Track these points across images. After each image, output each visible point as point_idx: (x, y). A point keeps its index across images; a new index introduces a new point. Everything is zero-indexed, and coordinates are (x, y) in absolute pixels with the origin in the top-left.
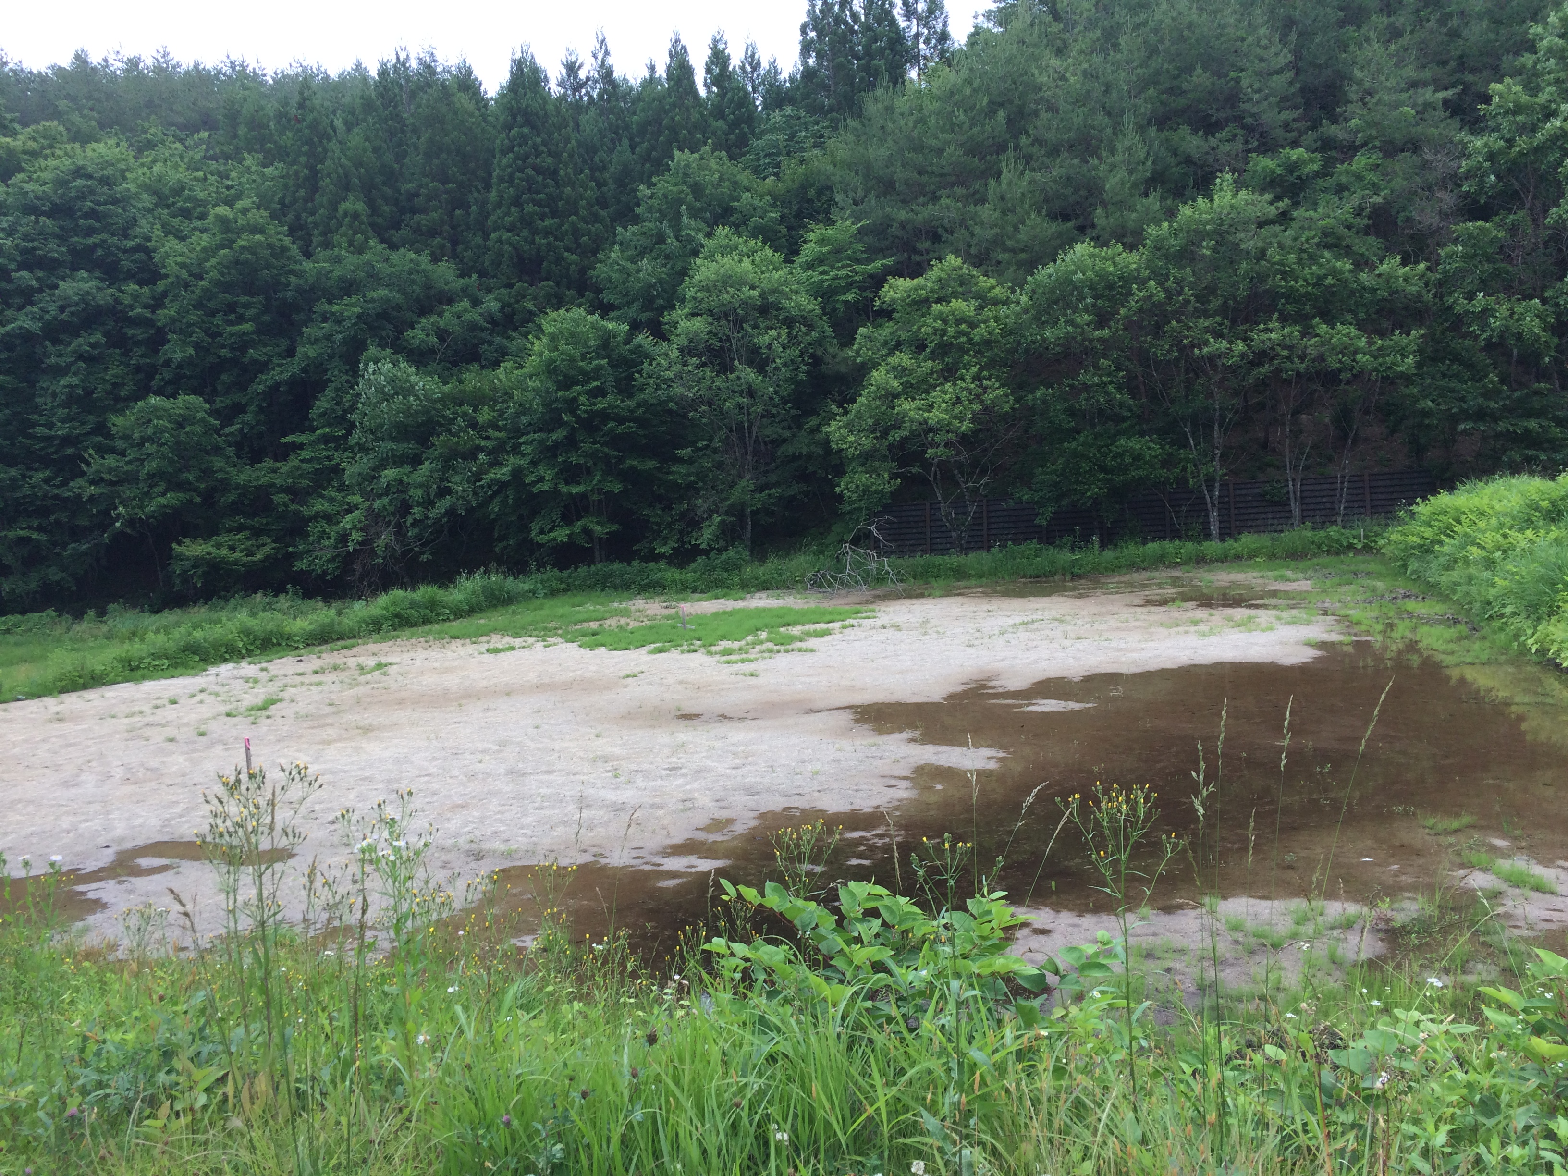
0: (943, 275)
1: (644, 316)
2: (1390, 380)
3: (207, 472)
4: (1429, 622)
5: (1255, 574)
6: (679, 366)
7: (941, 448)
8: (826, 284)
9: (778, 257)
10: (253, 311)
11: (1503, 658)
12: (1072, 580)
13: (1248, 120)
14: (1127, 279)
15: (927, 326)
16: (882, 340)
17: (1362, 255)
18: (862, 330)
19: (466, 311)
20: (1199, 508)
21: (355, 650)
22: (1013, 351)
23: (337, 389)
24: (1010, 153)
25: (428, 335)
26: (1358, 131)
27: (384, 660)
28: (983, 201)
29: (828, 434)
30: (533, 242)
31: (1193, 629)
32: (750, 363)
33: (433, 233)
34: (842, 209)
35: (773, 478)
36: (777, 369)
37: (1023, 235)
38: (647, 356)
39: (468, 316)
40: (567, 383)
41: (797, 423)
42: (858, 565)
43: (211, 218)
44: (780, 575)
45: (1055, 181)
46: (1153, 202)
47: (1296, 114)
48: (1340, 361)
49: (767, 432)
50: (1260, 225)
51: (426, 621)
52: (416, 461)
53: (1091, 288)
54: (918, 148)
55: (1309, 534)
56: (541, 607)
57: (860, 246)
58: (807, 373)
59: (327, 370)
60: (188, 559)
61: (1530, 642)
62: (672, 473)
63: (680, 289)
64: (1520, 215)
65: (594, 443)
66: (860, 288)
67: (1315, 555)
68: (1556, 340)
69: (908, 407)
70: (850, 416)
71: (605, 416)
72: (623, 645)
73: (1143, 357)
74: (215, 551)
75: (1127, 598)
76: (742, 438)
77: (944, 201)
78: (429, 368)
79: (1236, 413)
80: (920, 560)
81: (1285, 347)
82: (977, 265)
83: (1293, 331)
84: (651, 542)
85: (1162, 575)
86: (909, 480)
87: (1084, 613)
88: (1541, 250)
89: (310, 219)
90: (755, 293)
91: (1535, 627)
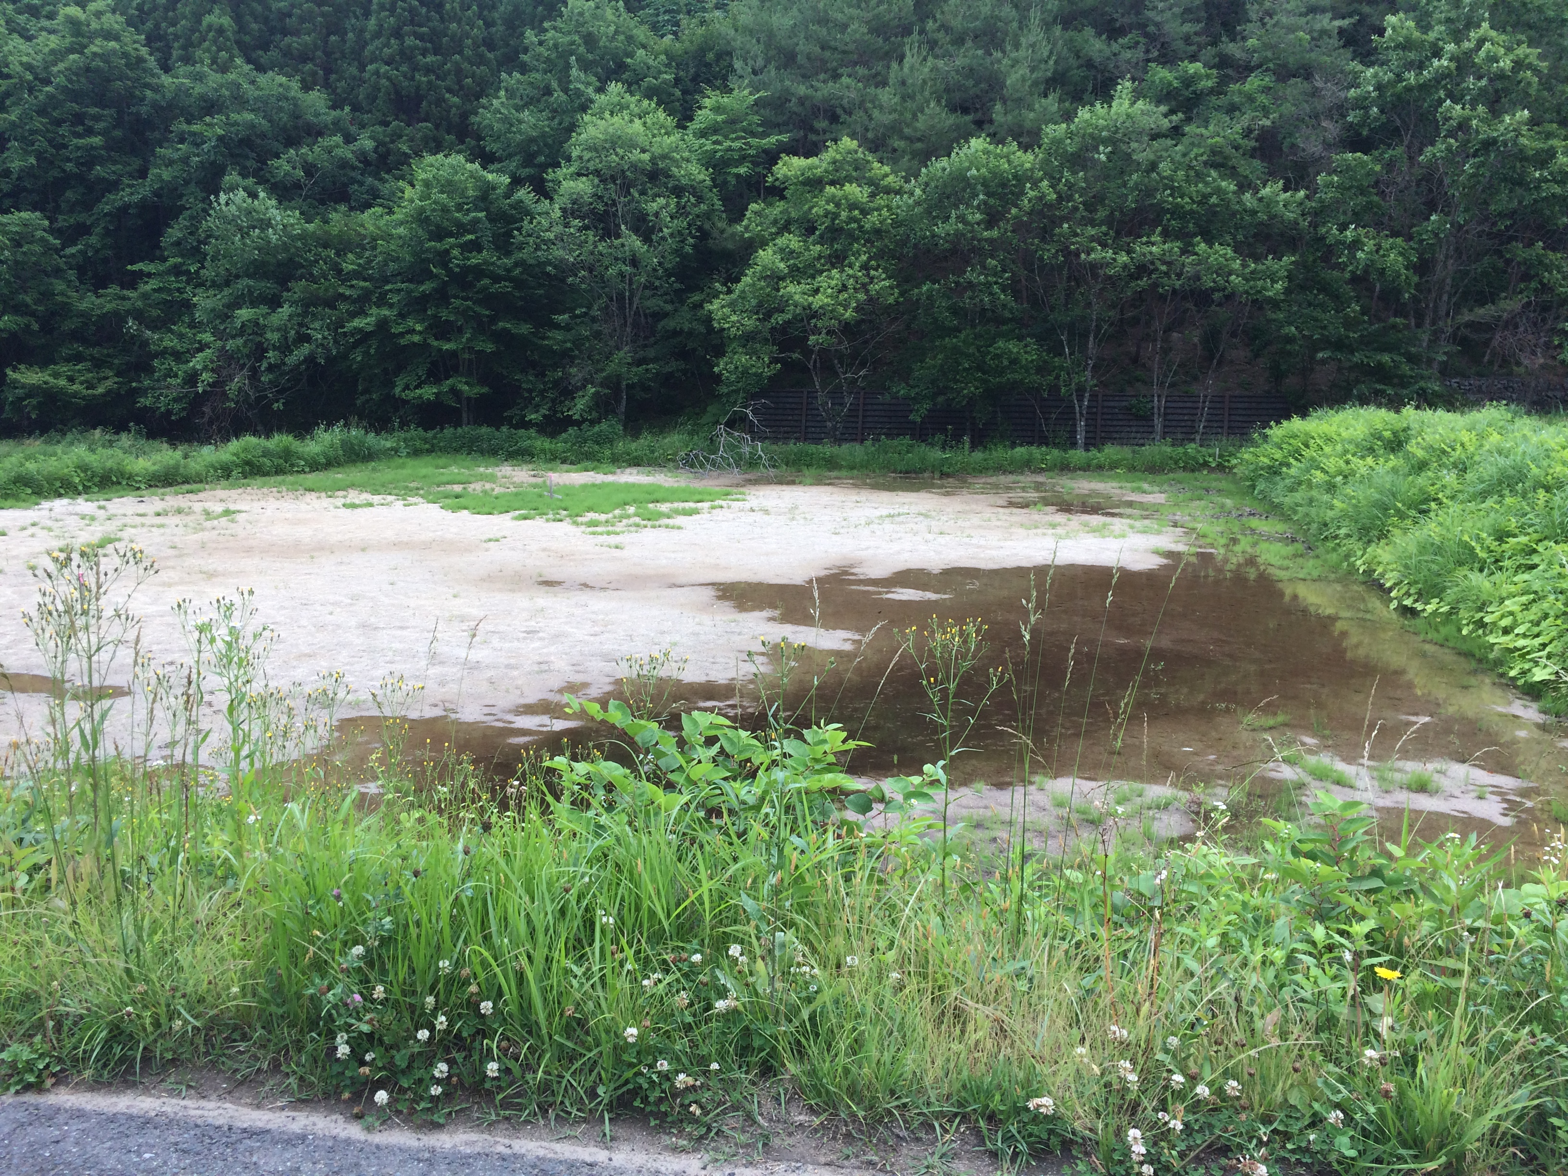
0: (838, 157)
1: (525, 172)
2: (1259, 304)
3: (47, 295)
4: (1269, 539)
5: (1114, 484)
6: (561, 227)
7: (823, 335)
8: (719, 154)
9: (670, 122)
10: (101, 125)
11: (1332, 576)
12: (941, 478)
13: (1151, 29)
14: (1020, 179)
15: (820, 207)
16: (772, 218)
17: (1246, 177)
18: (753, 206)
19: (338, 146)
20: (1068, 417)
21: (201, 495)
22: (904, 243)
23: (192, 218)
24: (915, 36)
25: (294, 168)
26: (1255, 51)
27: (232, 507)
28: (884, 84)
29: (711, 312)
30: (413, 78)
31: (1051, 531)
32: (636, 230)
33: (304, 58)
34: (741, 77)
35: (651, 353)
36: (663, 238)
37: (921, 123)
38: (528, 213)
39: (339, 152)
40: (439, 234)
41: (679, 297)
42: (731, 447)
43: (60, 18)
44: (653, 452)
45: (957, 72)
46: (1051, 103)
47: (1199, 27)
48: (1214, 281)
49: (648, 303)
50: (1154, 137)
51: (279, 471)
52: (274, 303)
53: (985, 184)
54: (824, 21)
55: (1169, 449)
56: (403, 466)
57: (756, 119)
58: (694, 246)
59: (181, 196)
60: (23, 386)
61: (1359, 563)
62: (548, 338)
63: (566, 145)
64: (1399, 151)
65: (466, 299)
66: (752, 162)
67: (1171, 470)
68: (1416, 279)
69: (794, 290)
70: (733, 296)
71: (479, 272)
72: (486, 510)
73: (1028, 260)
74: (51, 380)
75: (992, 499)
76: (622, 308)
77: (845, 80)
78: (293, 203)
79: (1112, 324)
80: (793, 447)
81: (1164, 263)
82: (874, 150)
83: (1175, 246)
84: (522, 410)
85: (1028, 479)
86: (788, 365)
87: (949, 510)
88: (1414, 189)
89: (171, 30)
90: (646, 157)
91: (1365, 549)
